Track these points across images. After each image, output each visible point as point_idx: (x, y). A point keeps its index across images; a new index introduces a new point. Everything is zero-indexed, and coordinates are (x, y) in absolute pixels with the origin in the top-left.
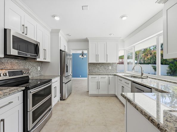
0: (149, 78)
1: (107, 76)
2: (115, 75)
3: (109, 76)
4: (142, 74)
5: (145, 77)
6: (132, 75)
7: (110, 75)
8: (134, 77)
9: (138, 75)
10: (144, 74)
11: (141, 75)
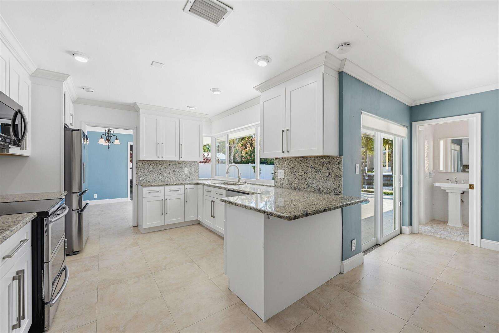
0: (248, 183)
1: (182, 187)
2: (197, 184)
3: (186, 186)
4: (239, 179)
5: (242, 183)
6: (226, 182)
7: (189, 184)
8: (229, 184)
9: (233, 182)
10: (242, 179)
11: (237, 181)
